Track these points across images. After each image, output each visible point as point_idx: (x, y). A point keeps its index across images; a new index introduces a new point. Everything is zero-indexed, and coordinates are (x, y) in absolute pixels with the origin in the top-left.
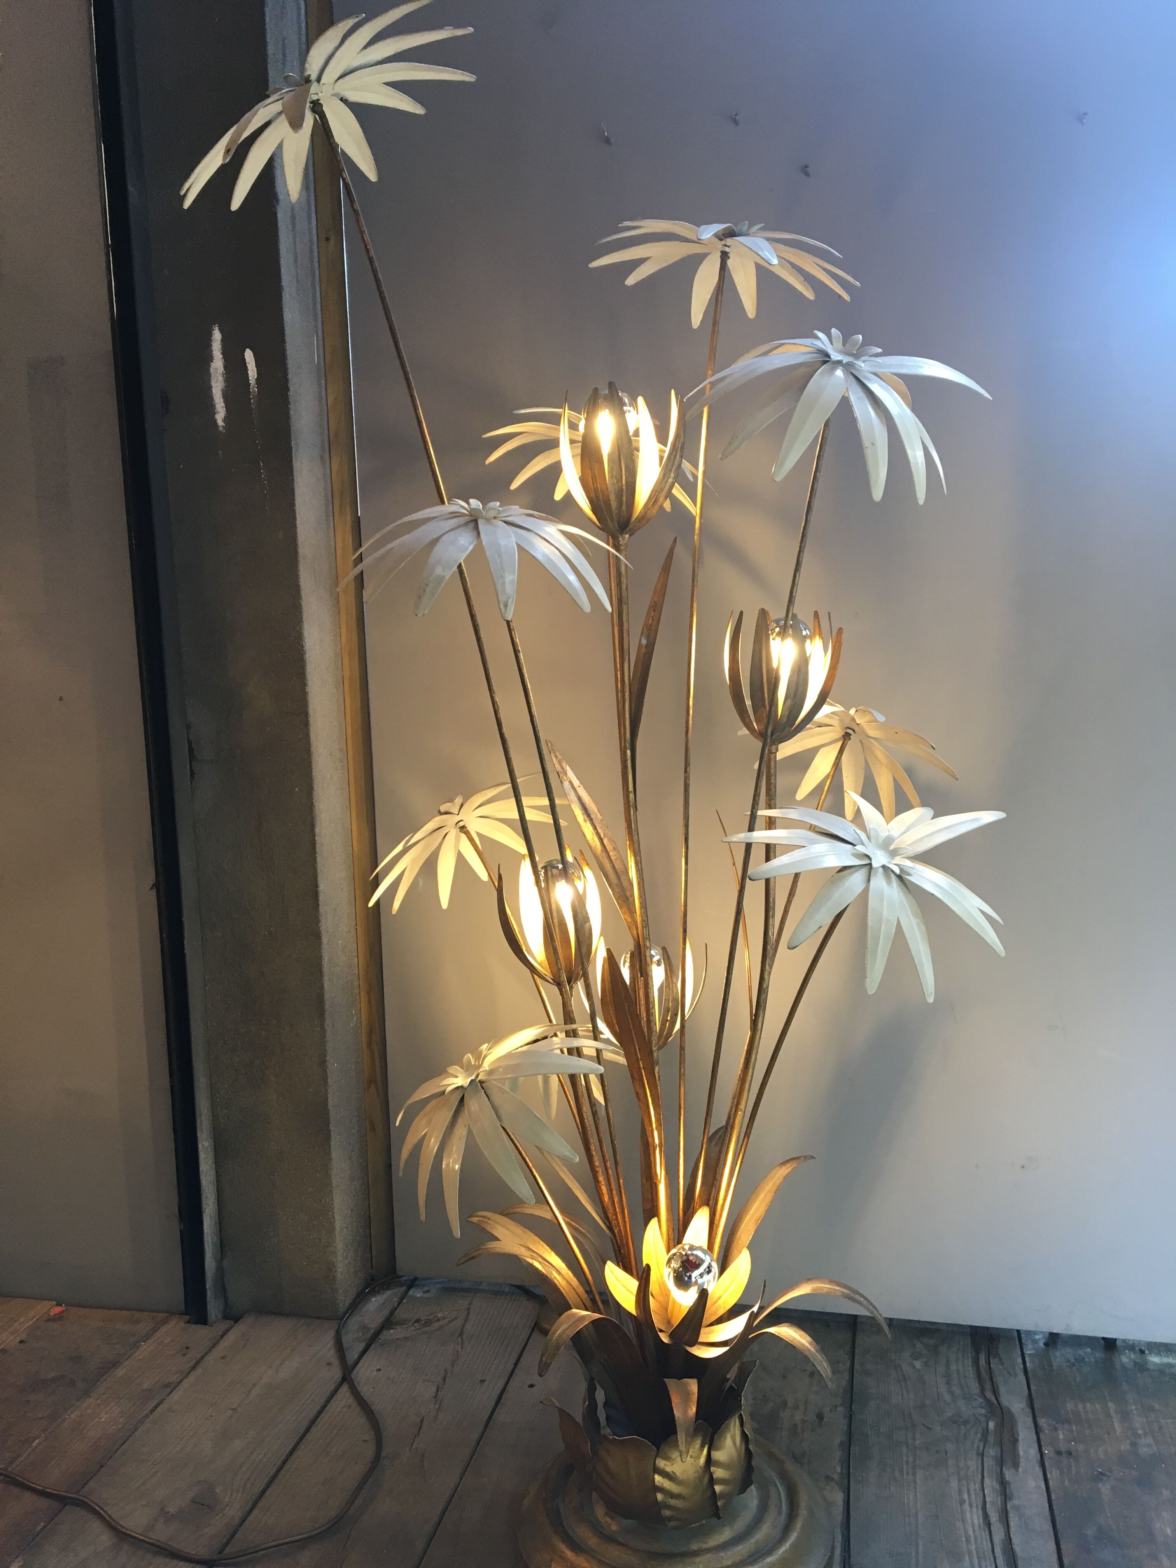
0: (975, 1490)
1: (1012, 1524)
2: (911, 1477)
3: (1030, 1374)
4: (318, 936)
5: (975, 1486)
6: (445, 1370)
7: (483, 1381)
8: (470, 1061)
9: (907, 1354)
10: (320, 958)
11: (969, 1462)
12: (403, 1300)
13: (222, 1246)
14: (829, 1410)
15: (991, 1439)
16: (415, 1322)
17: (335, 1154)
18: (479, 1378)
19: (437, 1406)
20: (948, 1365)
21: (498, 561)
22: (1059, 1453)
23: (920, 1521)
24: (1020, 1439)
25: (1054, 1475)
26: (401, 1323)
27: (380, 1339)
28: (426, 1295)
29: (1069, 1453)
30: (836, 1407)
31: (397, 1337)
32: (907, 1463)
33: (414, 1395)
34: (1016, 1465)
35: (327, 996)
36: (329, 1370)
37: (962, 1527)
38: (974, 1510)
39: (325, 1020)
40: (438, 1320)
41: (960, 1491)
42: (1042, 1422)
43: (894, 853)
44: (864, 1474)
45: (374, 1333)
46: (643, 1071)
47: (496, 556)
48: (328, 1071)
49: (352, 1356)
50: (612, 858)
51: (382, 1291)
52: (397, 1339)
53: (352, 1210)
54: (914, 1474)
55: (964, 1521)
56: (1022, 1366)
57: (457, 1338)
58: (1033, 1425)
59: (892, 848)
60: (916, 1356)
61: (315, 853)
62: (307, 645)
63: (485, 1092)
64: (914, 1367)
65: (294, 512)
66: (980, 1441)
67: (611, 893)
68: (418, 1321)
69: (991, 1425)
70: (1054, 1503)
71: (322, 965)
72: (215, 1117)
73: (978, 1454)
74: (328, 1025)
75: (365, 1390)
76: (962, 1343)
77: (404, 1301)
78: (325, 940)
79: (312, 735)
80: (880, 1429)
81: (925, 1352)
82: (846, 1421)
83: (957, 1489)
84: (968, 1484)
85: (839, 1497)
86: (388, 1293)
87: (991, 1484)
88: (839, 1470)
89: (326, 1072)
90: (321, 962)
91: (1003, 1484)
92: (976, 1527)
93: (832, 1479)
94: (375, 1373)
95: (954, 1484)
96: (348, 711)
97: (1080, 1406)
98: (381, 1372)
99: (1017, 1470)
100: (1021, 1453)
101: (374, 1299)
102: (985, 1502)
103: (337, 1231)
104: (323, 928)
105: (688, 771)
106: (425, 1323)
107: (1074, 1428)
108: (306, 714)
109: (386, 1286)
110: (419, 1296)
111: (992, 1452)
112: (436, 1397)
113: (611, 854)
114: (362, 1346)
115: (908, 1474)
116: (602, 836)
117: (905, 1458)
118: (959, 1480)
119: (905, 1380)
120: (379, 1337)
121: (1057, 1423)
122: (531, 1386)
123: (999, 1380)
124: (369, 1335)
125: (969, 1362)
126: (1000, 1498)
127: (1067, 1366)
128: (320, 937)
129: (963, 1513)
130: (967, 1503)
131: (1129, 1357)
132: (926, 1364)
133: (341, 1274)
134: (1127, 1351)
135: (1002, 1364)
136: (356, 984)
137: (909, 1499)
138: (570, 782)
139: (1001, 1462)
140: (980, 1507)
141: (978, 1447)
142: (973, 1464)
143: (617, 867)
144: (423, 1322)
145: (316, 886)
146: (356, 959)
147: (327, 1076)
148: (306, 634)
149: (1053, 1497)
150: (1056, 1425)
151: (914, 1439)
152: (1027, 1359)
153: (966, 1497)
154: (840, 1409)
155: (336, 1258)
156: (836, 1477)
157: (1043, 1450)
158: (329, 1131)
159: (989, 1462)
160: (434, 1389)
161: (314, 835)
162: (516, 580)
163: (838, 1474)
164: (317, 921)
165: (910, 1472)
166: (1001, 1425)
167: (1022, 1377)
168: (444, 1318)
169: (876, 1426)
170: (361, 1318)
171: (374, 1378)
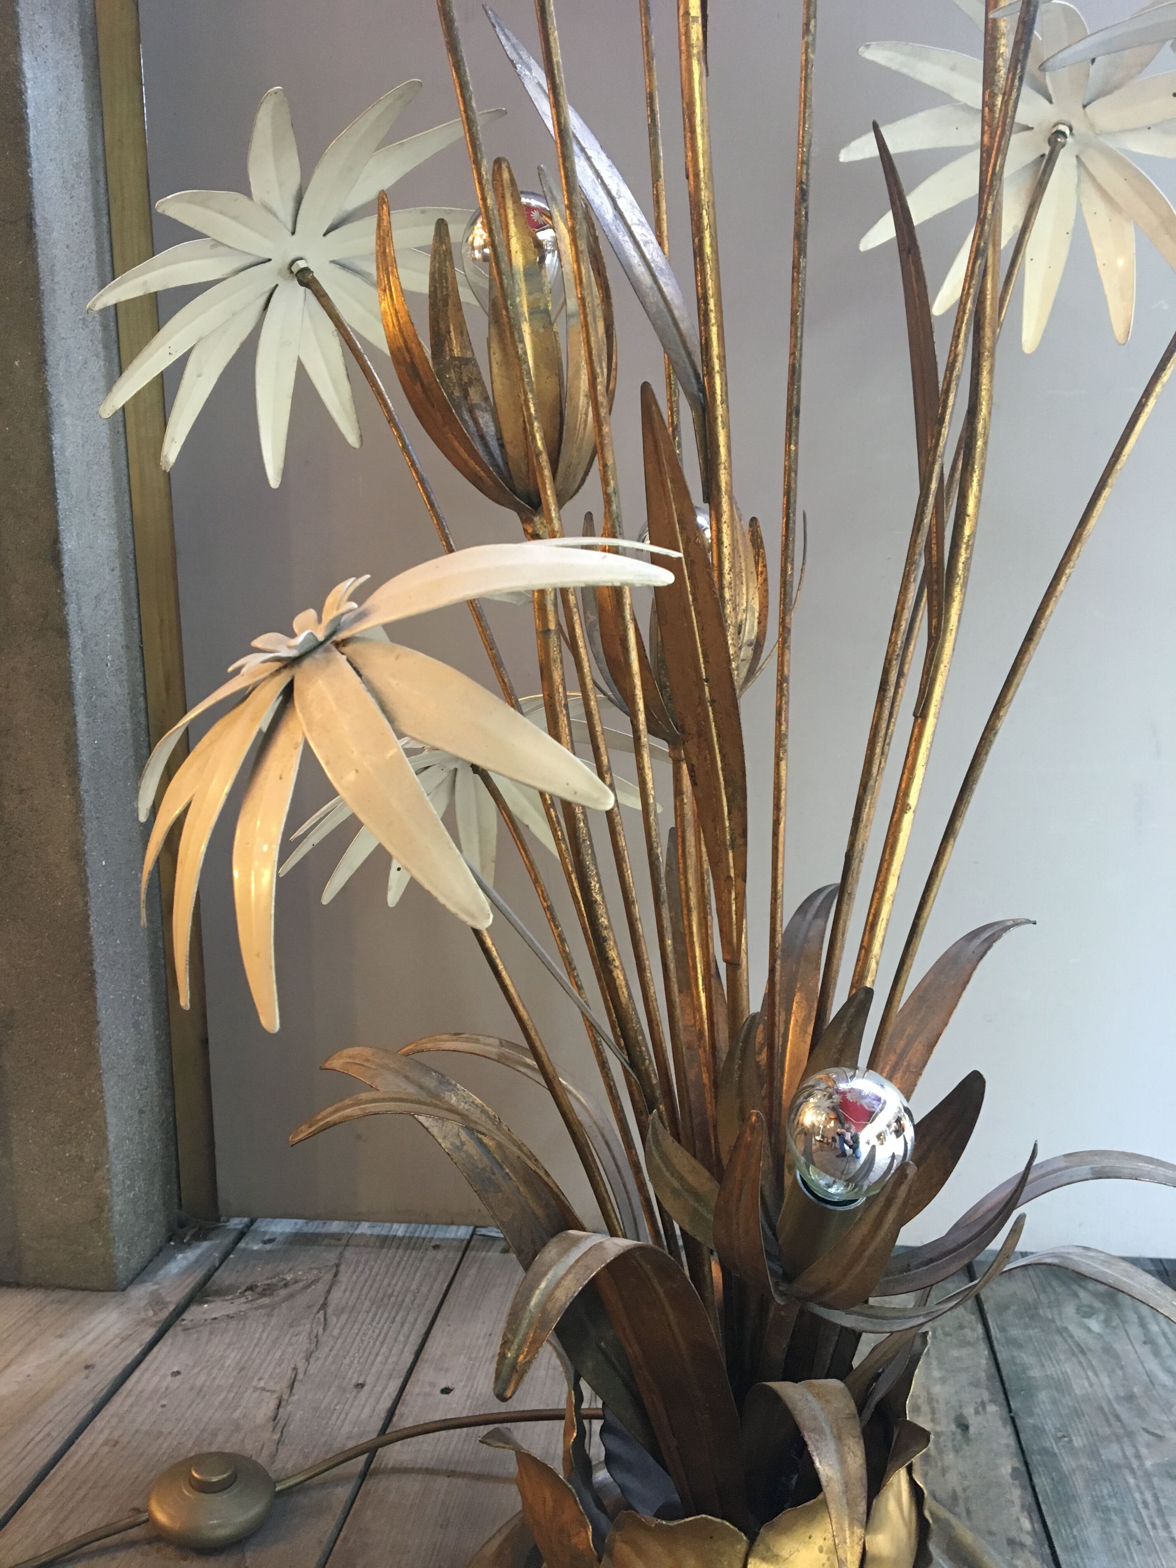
2: (1163, 1534)
4: (62, 629)
6: (295, 1369)
7: (360, 1386)
9: (1070, 1310)
12: (229, 1255)
14: (972, 1411)
16: (245, 1291)
17: (105, 1014)
18: (354, 1382)
19: (276, 1437)
26: (221, 1293)
27: (183, 1320)
28: (268, 1247)
30: (983, 1404)
31: (213, 1316)
32: (1145, 1503)
33: (236, 1415)
35: (83, 740)
36: (87, 1378)
39: (80, 780)
40: (286, 1285)
44: (1075, 1532)
45: (174, 1310)
46: (710, 709)
48: (88, 871)
51: (194, 1244)
52: (215, 1319)
53: (141, 1112)
57: (318, 1312)
60: (1088, 1312)
64: (1089, 1330)
68: (251, 1288)
71: (71, 683)
77: (231, 1256)
78: (76, 640)
80: (1071, 1441)
81: (1097, 1304)
82: (1009, 1429)
86: (205, 1245)
88: (1027, 1525)
89: (85, 872)
90: (71, 677)
93: (1022, 1545)
94: (169, 1379)
98: (179, 1377)
101: (179, 1257)
104: (72, 618)
105: (812, 27)
106: (264, 1290)
109: (201, 1235)
110: (256, 1248)
114: (150, 1334)
116: (614, 193)
117: (1137, 1495)
119: (1083, 1352)
120: (183, 1317)
122: (446, 1391)
124: (165, 1314)
132: (1107, 1322)
133: (121, 1215)
144: (259, 1290)
147: (87, 878)
151: (1139, 1459)
154: (992, 1408)
155: (110, 1188)
156: (1028, 1540)
158: (93, 973)
160: (273, 1404)
161: (50, 448)
163: (1028, 1533)
165: (1158, 1522)
168: (296, 1282)
169: (1064, 1436)
170: (156, 1287)
171: (167, 1388)
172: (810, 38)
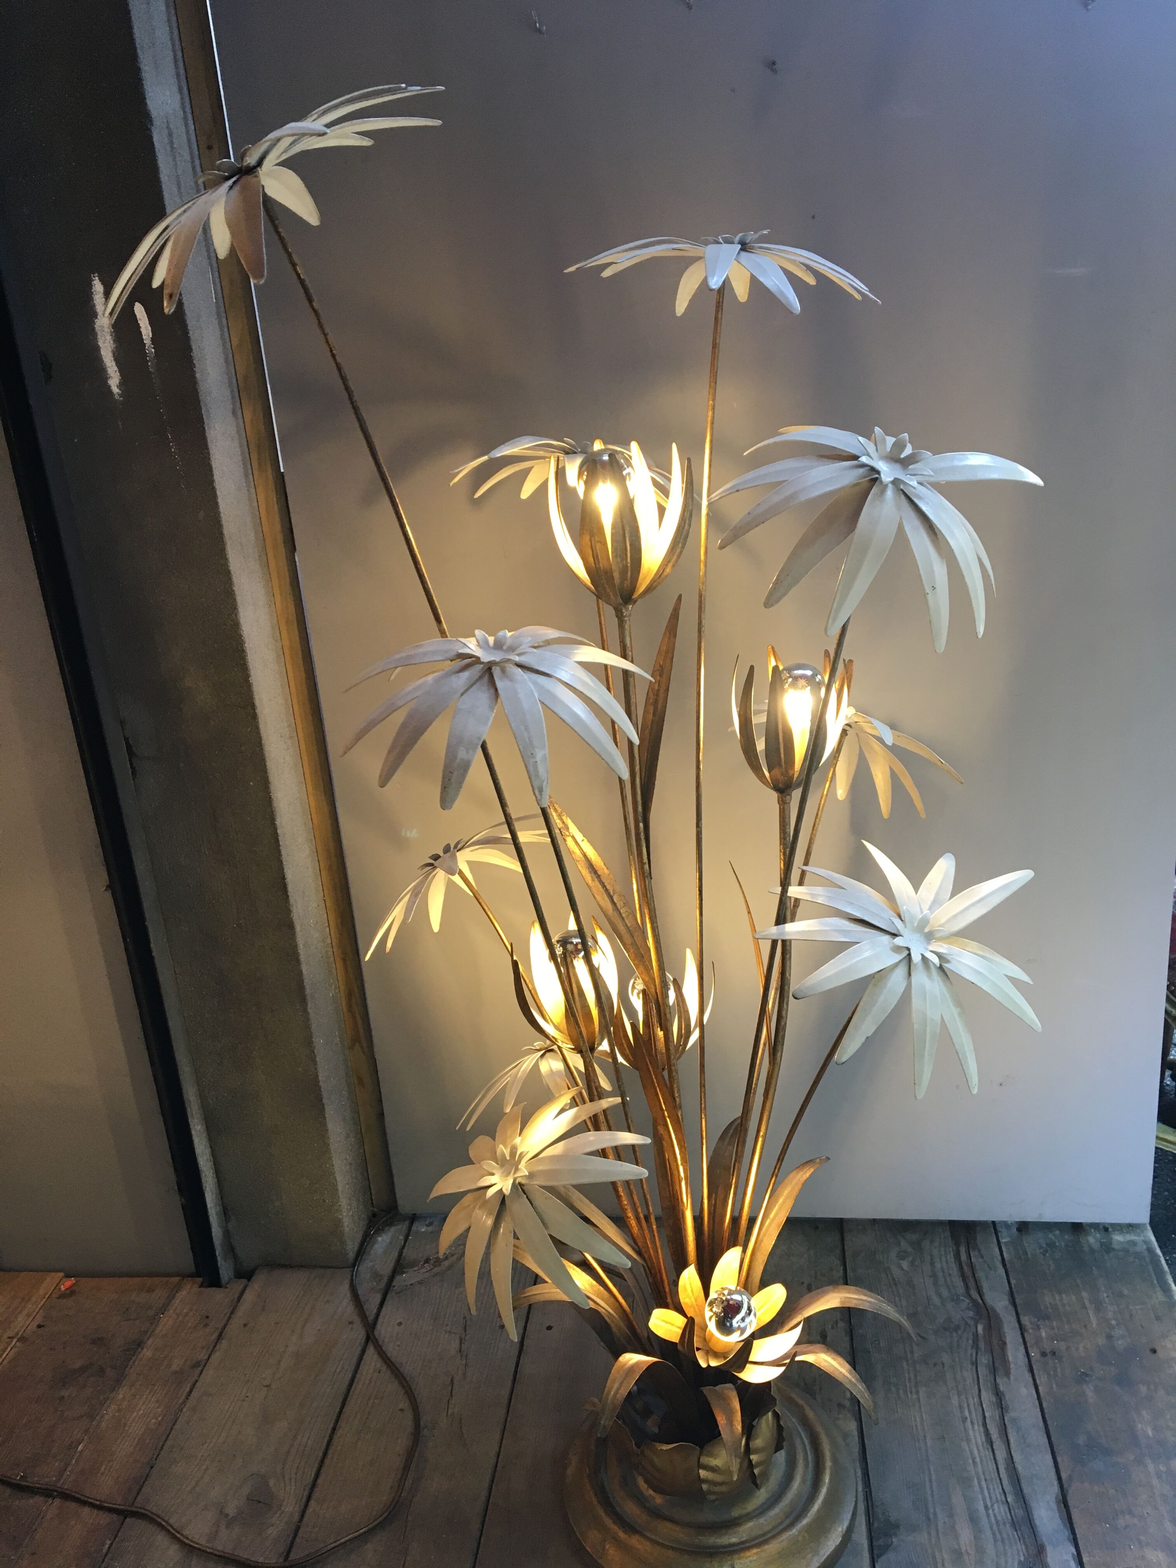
0: (974, 1404)
1: (1012, 1440)
2: (915, 1396)
3: (1008, 1266)
4: (291, 926)
5: (973, 1401)
6: (465, 1318)
8: (503, 1155)
9: (893, 1254)
10: (295, 947)
11: (966, 1374)
12: (408, 1237)
13: (225, 1211)
14: (830, 1327)
15: (982, 1345)
16: (425, 1263)
17: (330, 1125)
18: (498, 1325)
19: (464, 1362)
20: (932, 1264)
21: (526, 734)
22: (1044, 1354)
23: (929, 1444)
24: (1008, 1342)
25: (1042, 1380)
26: (411, 1265)
27: (394, 1286)
28: (430, 1230)
29: (1054, 1353)
30: (836, 1322)
31: (410, 1283)
32: (910, 1379)
33: (439, 1350)
34: (1007, 1374)
35: (307, 982)
36: (352, 1329)
37: (967, 1448)
38: (976, 1427)
39: (307, 1004)
40: (447, 1258)
41: (961, 1407)
42: (1025, 1320)
43: (929, 937)
45: (387, 1280)
47: (523, 728)
48: (315, 1051)
49: (371, 1308)
50: (624, 915)
51: (387, 1228)
52: (411, 1284)
54: (917, 1392)
55: (968, 1441)
56: (1000, 1258)
58: (1017, 1325)
59: (926, 930)
60: (902, 1256)
61: (279, 846)
62: (245, 633)
63: (527, 1197)
64: (902, 1268)
65: (214, 490)
66: (972, 1347)
67: (627, 954)
68: (427, 1261)
69: (980, 1328)
70: (1046, 1411)
71: (298, 953)
72: (202, 1097)
73: (972, 1364)
74: (311, 1008)
75: (391, 1350)
76: (942, 1236)
77: (410, 1238)
78: (298, 928)
79: (262, 726)
80: (879, 1344)
81: (910, 1250)
82: (847, 1339)
83: (957, 1405)
84: (967, 1399)
85: (853, 1426)
86: (393, 1229)
87: (987, 1397)
89: (314, 1052)
91: (998, 1394)
92: (981, 1447)
93: (844, 1407)
94: (396, 1327)
95: (955, 1401)
96: (292, 684)
97: (1057, 1297)
98: (402, 1326)
99: (1009, 1378)
100: (1010, 1359)
101: (380, 1239)
102: (984, 1418)
103: (340, 1192)
104: (295, 919)
106: (435, 1263)
107: (1055, 1324)
108: (253, 706)
109: (389, 1222)
110: (423, 1230)
111: (984, 1359)
112: (460, 1351)
113: (622, 911)
114: (378, 1298)
115: (911, 1393)
116: (612, 893)
117: (906, 1375)
118: (959, 1395)
119: (896, 1284)
120: (394, 1284)
121: (1038, 1321)
122: (549, 1328)
123: (980, 1275)
124: (383, 1285)
125: (951, 1257)
126: (997, 1412)
127: (1041, 1253)
128: (293, 927)
129: (966, 1430)
130: (969, 1420)
131: (1094, 1237)
132: (912, 1263)
134: (1093, 1230)
135: (982, 1257)
136: (331, 953)
137: (915, 1421)
138: (573, 837)
139: (994, 1371)
140: (981, 1423)
141: (972, 1355)
142: (968, 1375)
143: (629, 925)
144: (432, 1262)
145: (284, 878)
146: (328, 929)
147: (315, 1056)
148: (242, 621)
149: (1044, 1405)
150: (1039, 1323)
151: (912, 1352)
152: (1004, 1248)
153: (967, 1414)
154: (841, 1324)
156: (847, 1403)
157: (1030, 1352)
158: (323, 1105)
159: (983, 1371)
160: (458, 1342)
161: (276, 829)
162: (547, 756)
163: (848, 1400)
164: (289, 912)
165: (913, 1389)
166: (989, 1328)
167: (1001, 1271)
168: (453, 1255)
169: (876, 1340)
170: (371, 1264)
171: (397, 1334)
172: (699, 829)
